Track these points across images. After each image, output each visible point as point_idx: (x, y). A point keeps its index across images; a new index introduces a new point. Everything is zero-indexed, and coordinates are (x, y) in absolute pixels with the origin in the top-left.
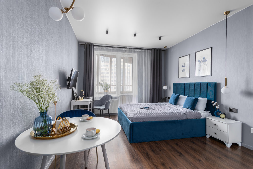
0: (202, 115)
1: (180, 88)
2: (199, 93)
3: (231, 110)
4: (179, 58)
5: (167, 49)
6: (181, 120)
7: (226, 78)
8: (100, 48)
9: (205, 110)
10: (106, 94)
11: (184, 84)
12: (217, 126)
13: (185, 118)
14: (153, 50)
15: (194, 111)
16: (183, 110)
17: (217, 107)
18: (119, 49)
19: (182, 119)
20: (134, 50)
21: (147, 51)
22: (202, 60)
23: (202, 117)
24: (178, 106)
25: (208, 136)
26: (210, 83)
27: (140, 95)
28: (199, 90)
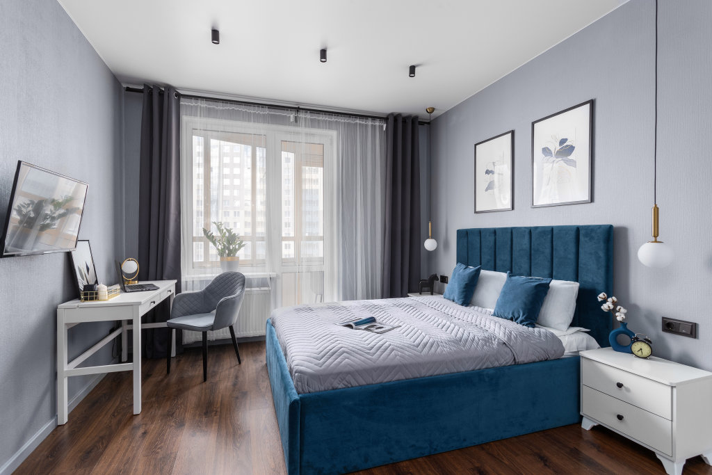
0: (564, 345)
1: (479, 245)
2: (547, 264)
3: (670, 326)
4: (476, 145)
5: (437, 119)
6: (494, 368)
7: (656, 210)
8: (202, 106)
9: (572, 325)
10: (226, 271)
11: (495, 232)
12: (628, 390)
13: (506, 360)
14: (391, 120)
15: (536, 329)
16: (497, 329)
17: (620, 317)
18: (273, 112)
19: (496, 364)
20: (327, 118)
21: (370, 122)
22: (558, 148)
23: (567, 353)
24: (476, 308)
25: (587, 425)
26: (589, 226)
27: (348, 272)
28: (548, 251)
